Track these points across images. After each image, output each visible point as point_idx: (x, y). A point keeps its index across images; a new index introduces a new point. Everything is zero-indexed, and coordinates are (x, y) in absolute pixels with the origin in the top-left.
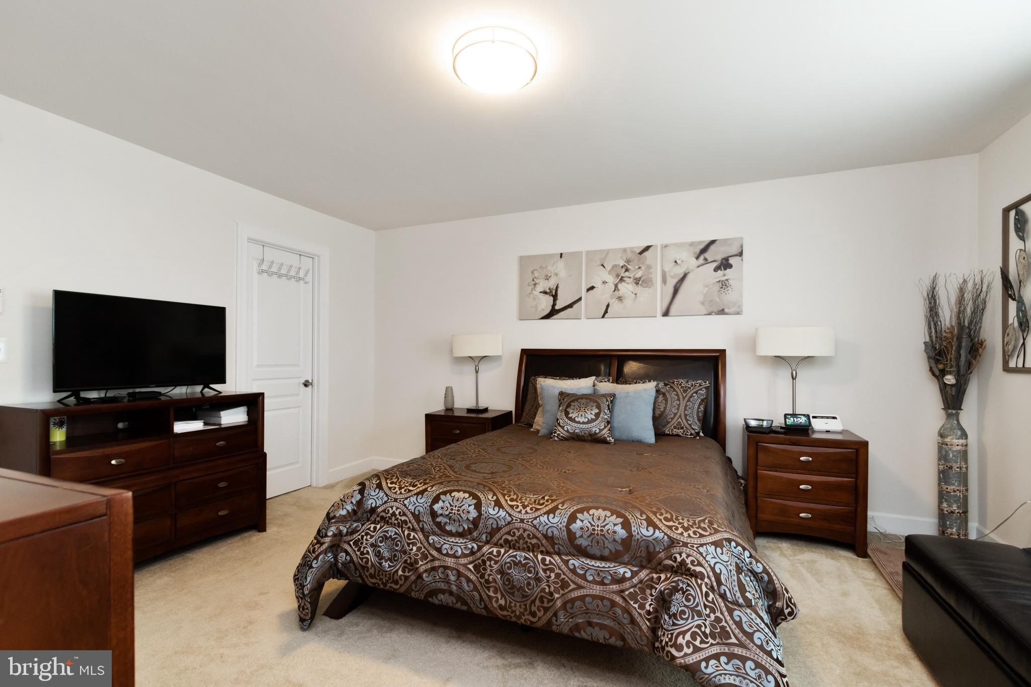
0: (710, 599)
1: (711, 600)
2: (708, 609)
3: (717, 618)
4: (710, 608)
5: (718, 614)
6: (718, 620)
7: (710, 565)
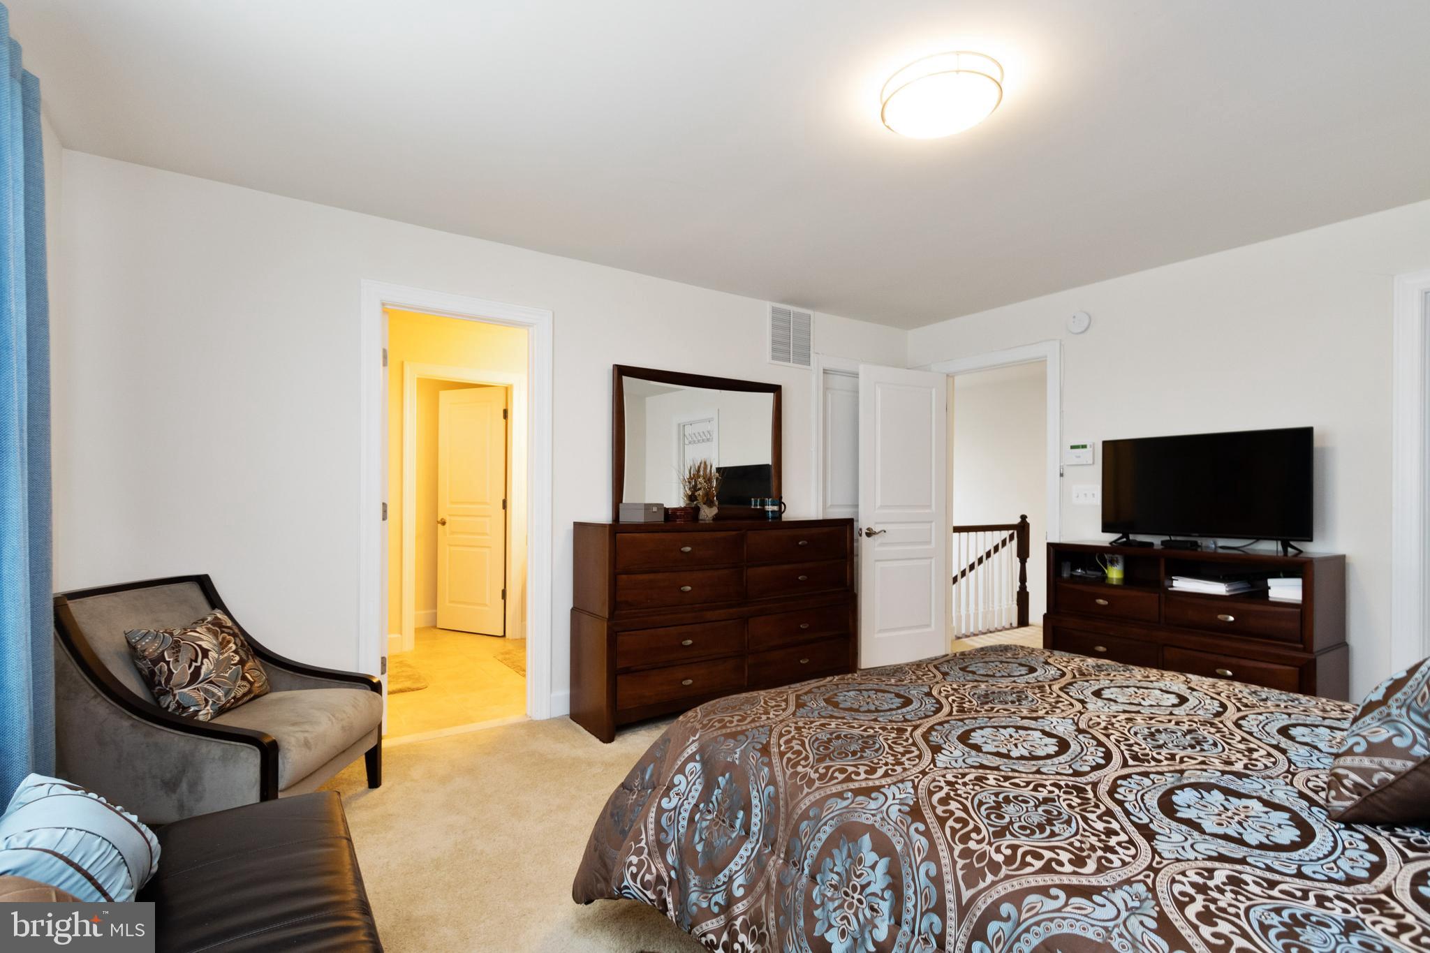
0: (837, 774)
1: (835, 775)
2: (824, 771)
3: (814, 781)
4: (826, 774)
5: (817, 784)
6: (811, 782)
7: (884, 786)
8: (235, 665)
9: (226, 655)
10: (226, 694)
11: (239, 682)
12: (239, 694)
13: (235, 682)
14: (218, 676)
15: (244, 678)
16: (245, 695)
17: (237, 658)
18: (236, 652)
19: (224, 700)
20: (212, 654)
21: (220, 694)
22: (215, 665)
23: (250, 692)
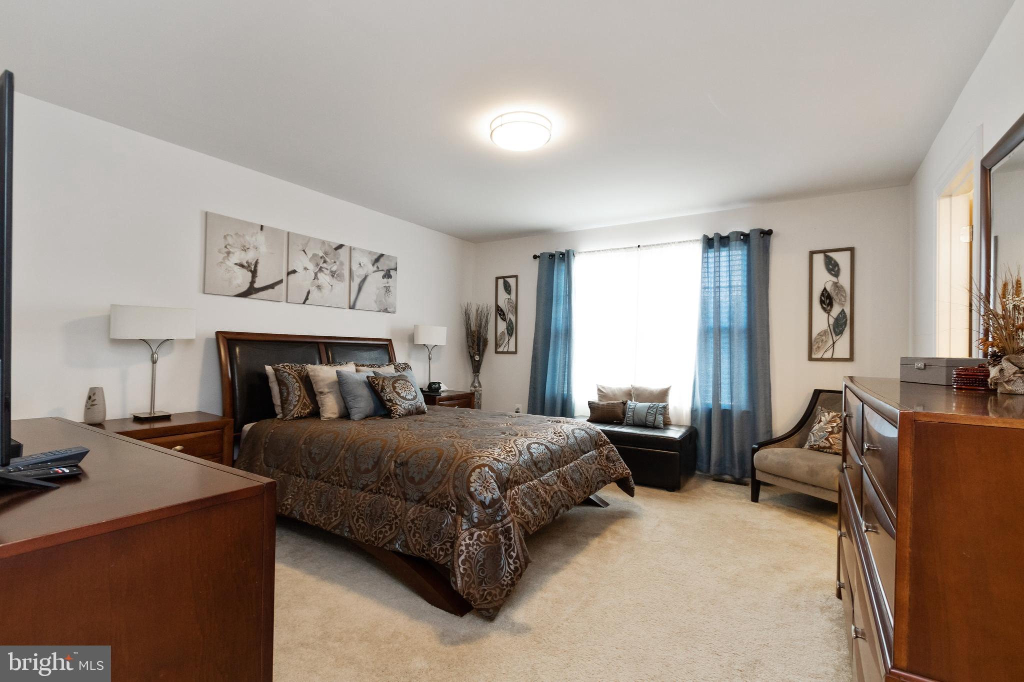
8: (827, 432)
9: (826, 426)
10: (815, 441)
11: (823, 440)
12: (822, 445)
13: (821, 438)
14: (816, 433)
15: (827, 439)
16: (824, 447)
17: (830, 430)
18: (833, 427)
20: (822, 424)
22: (819, 428)
23: (829, 448)
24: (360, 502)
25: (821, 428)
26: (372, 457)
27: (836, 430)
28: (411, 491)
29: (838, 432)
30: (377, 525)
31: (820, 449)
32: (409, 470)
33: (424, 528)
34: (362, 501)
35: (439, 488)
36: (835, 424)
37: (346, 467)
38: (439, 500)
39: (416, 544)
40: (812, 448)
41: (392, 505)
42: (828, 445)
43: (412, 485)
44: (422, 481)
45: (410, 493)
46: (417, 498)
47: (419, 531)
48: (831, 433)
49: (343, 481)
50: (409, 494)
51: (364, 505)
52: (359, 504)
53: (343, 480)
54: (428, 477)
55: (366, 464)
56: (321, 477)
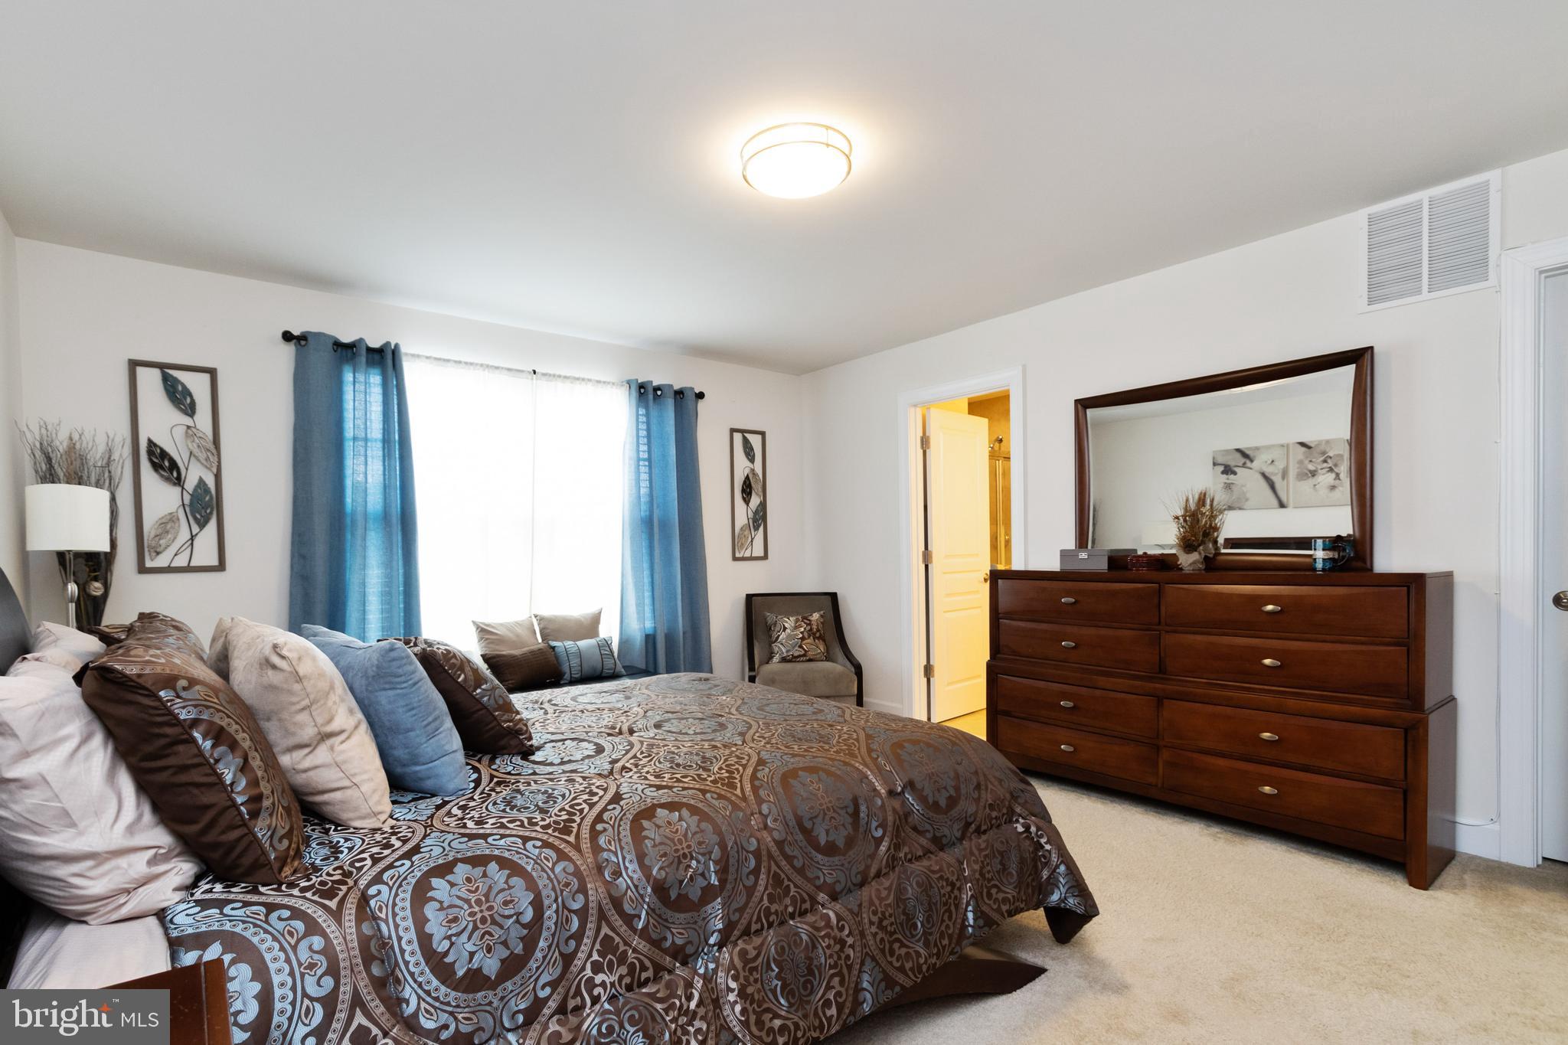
10: (787, 652)
11: (797, 648)
12: (796, 654)
13: (794, 648)
15: (801, 647)
16: (800, 656)
17: (801, 636)
18: (802, 633)
19: (785, 655)
20: (788, 631)
21: (784, 650)
23: (804, 655)
24: (880, 910)
25: (789, 637)
26: (842, 808)
27: (806, 635)
28: (945, 829)
29: (809, 637)
30: (933, 926)
31: (793, 659)
32: (925, 794)
33: (998, 872)
34: (880, 904)
35: (983, 795)
36: (802, 629)
37: (795, 862)
38: (994, 814)
39: (999, 906)
40: (784, 660)
41: (934, 872)
42: (803, 652)
43: (941, 816)
44: (952, 801)
45: (946, 832)
46: (958, 834)
47: (993, 883)
48: (803, 639)
49: (806, 897)
50: (945, 836)
51: (890, 911)
52: (880, 915)
53: (805, 895)
54: (957, 789)
55: (841, 827)
56: (741, 927)
